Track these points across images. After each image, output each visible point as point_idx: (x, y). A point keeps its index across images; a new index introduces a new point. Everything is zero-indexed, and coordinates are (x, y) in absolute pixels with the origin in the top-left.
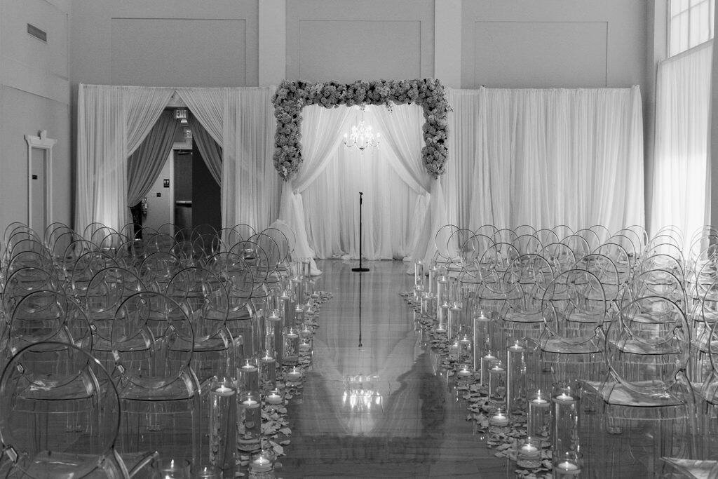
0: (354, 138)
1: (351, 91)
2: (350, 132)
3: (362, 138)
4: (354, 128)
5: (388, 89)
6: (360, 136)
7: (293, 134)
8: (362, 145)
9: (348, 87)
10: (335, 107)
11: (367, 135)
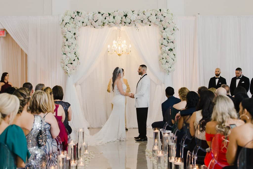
0: (114, 48)
1: (111, 17)
2: (112, 44)
3: (119, 48)
4: (114, 42)
5: (136, 16)
6: (118, 47)
7: (74, 45)
8: (120, 53)
9: (110, 14)
10: (101, 28)
11: (123, 46)
